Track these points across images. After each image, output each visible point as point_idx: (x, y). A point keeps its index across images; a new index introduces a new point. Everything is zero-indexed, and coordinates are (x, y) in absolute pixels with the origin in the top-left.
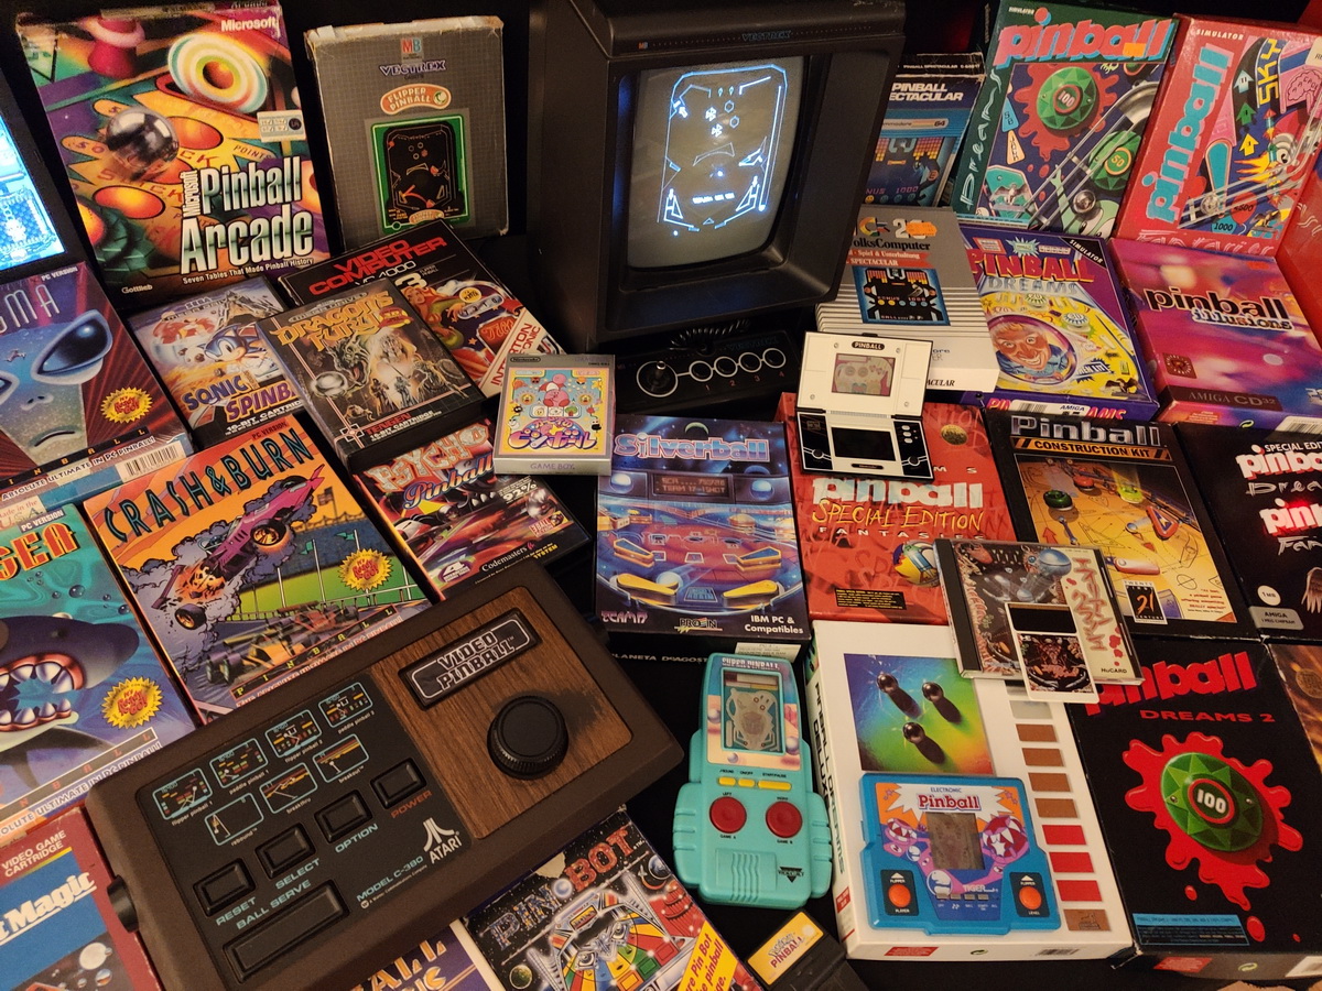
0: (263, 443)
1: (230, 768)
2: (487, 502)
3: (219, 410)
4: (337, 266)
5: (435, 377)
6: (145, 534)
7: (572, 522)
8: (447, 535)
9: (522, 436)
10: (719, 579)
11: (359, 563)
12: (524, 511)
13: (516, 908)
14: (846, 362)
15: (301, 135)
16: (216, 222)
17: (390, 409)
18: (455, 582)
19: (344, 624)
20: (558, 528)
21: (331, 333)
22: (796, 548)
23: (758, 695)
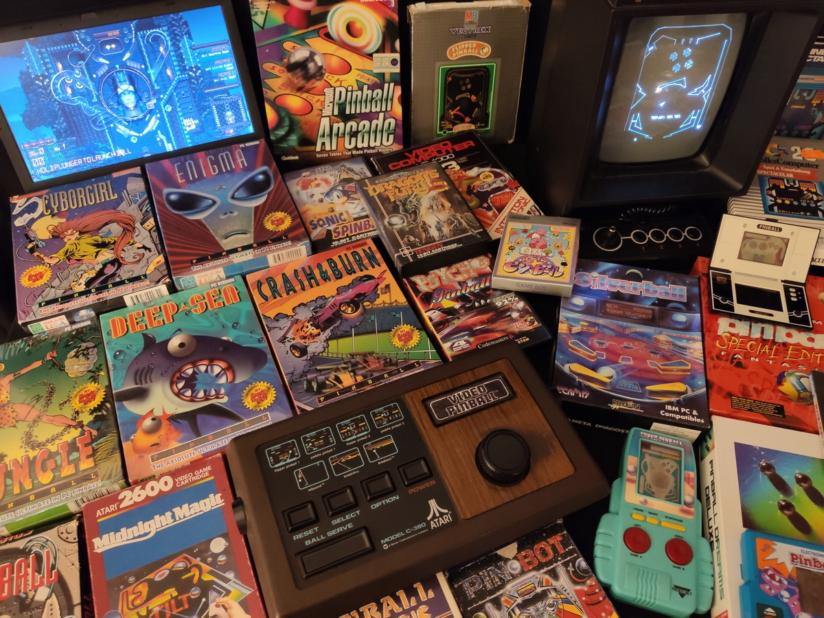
0: (352, 253)
1: (313, 443)
2: (484, 305)
3: (329, 232)
4: (407, 154)
5: (460, 223)
6: (278, 298)
7: (541, 325)
8: (457, 323)
9: (513, 265)
10: (644, 377)
11: (402, 332)
12: (509, 314)
13: (481, 573)
14: (750, 238)
15: (397, 69)
16: (340, 120)
17: (430, 240)
18: (460, 353)
19: (389, 368)
20: (531, 328)
21: (400, 191)
22: (703, 363)
23: (665, 461)
